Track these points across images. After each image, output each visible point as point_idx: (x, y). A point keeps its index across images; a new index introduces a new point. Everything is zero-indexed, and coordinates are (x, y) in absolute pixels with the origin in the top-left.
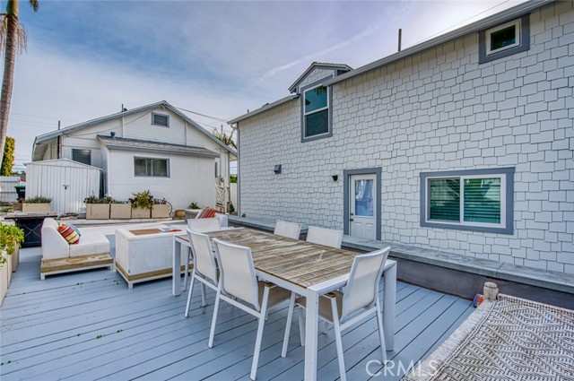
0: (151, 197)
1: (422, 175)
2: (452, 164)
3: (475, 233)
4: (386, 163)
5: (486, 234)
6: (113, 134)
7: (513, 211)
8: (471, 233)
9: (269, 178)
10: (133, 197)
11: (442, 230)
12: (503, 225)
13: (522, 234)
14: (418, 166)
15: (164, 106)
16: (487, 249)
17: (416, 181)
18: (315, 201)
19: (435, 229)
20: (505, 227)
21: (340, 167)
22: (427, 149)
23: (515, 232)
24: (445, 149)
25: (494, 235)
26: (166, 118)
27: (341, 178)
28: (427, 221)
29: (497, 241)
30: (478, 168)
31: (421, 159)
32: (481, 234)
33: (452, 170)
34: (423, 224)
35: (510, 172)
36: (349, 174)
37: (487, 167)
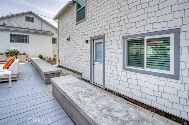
0: (18, 52)
1: (124, 38)
2: (140, 29)
3: (153, 77)
4: (107, 32)
5: (160, 78)
6: (4, 24)
7: (179, 62)
8: (151, 76)
9: (66, 43)
10: (7, 52)
11: (134, 73)
12: (172, 72)
13: (185, 80)
14: (122, 32)
15: (31, 13)
16: (161, 89)
17: (121, 42)
18: (80, 54)
19: (130, 72)
20: (173, 74)
21: (89, 36)
22: (126, 21)
23: (181, 78)
24: (136, 20)
25: (166, 79)
26: (32, 18)
27: (89, 42)
28: (126, 67)
29: (168, 84)
30: (155, 30)
31: (123, 28)
32: (157, 77)
33: (140, 33)
34: (124, 69)
35: (177, 31)
36: (93, 40)
37: (161, 30)
